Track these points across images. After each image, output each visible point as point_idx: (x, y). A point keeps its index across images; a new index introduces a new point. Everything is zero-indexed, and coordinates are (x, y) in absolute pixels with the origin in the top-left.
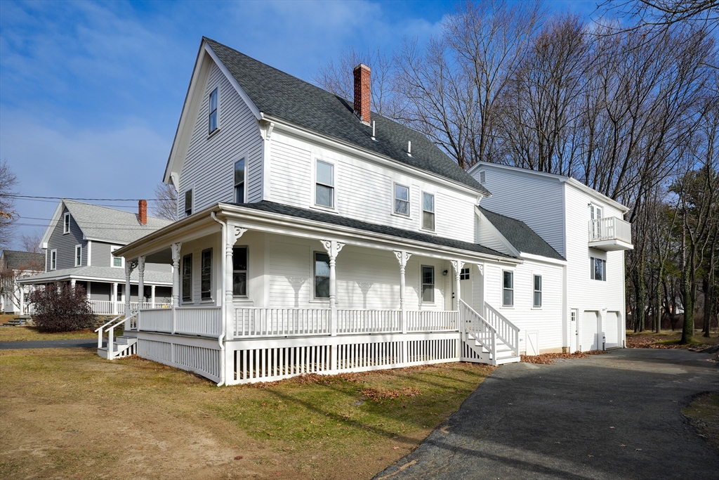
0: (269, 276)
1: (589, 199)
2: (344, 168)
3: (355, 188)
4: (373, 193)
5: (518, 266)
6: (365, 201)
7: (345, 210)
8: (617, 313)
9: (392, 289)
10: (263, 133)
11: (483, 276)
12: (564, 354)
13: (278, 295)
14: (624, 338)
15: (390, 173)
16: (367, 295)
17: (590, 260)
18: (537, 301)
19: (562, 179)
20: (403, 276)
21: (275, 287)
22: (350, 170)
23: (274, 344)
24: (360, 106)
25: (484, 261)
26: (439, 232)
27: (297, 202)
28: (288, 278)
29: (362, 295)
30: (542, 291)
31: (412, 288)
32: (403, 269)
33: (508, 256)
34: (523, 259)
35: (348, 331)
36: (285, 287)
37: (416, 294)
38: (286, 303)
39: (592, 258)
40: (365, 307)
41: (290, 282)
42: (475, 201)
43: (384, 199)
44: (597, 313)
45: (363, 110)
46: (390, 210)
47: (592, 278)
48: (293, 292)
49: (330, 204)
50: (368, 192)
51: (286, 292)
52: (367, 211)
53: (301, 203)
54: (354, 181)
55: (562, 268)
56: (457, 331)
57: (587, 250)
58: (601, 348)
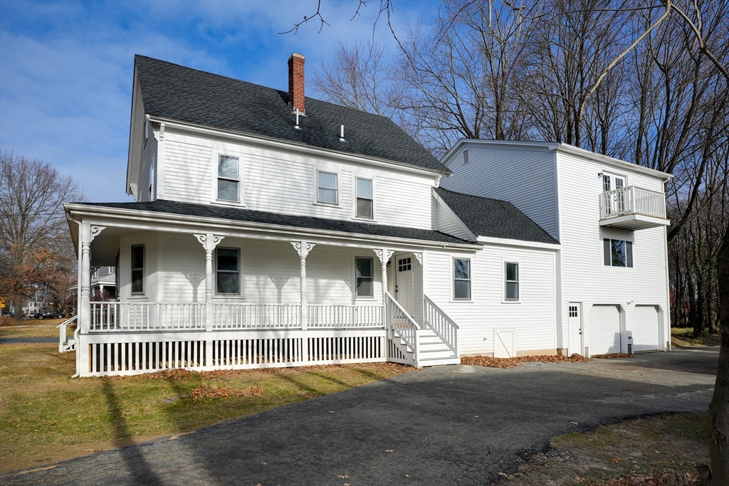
0: (163, 273)
1: (599, 168)
2: (252, 160)
3: (267, 180)
4: (290, 183)
5: (478, 252)
6: (279, 192)
7: (255, 203)
8: (657, 307)
9: (316, 283)
10: (157, 134)
11: (422, 266)
12: (559, 356)
13: (174, 291)
14: (667, 338)
15: (313, 161)
16: (283, 290)
17: (602, 242)
18: (511, 292)
19: (551, 147)
20: (303, 268)
21: (171, 283)
22: (261, 161)
23: (137, 339)
24: (293, 97)
25: (422, 248)
26: (379, 219)
27: (196, 198)
28: (186, 274)
29: (276, 290)
30: (520, 282)
31: (343, 282)
32: (303, 261)
33: (466, 242)
34: (482, 244)
35: (229, 327)
36: (182, 283)
37: (348, 288)
38: (183, 299)
39: (605, 240)
40: (280, 302)
41: (187, 278)
42: (432, 183)
43: (306, 189)
44: (619, 307)
45: (295, 100)
46: (312, 200)
47: (607, 263)
48: (191, 287)
49: (235, 199)
50: (283, 182)
51: (185, 288)
52: (282, 202)
53: (202, 199)
54: (265, 173)
55: (554, 253)
56: (383, 328)
57: (597, 230)
58: (626, 351)
